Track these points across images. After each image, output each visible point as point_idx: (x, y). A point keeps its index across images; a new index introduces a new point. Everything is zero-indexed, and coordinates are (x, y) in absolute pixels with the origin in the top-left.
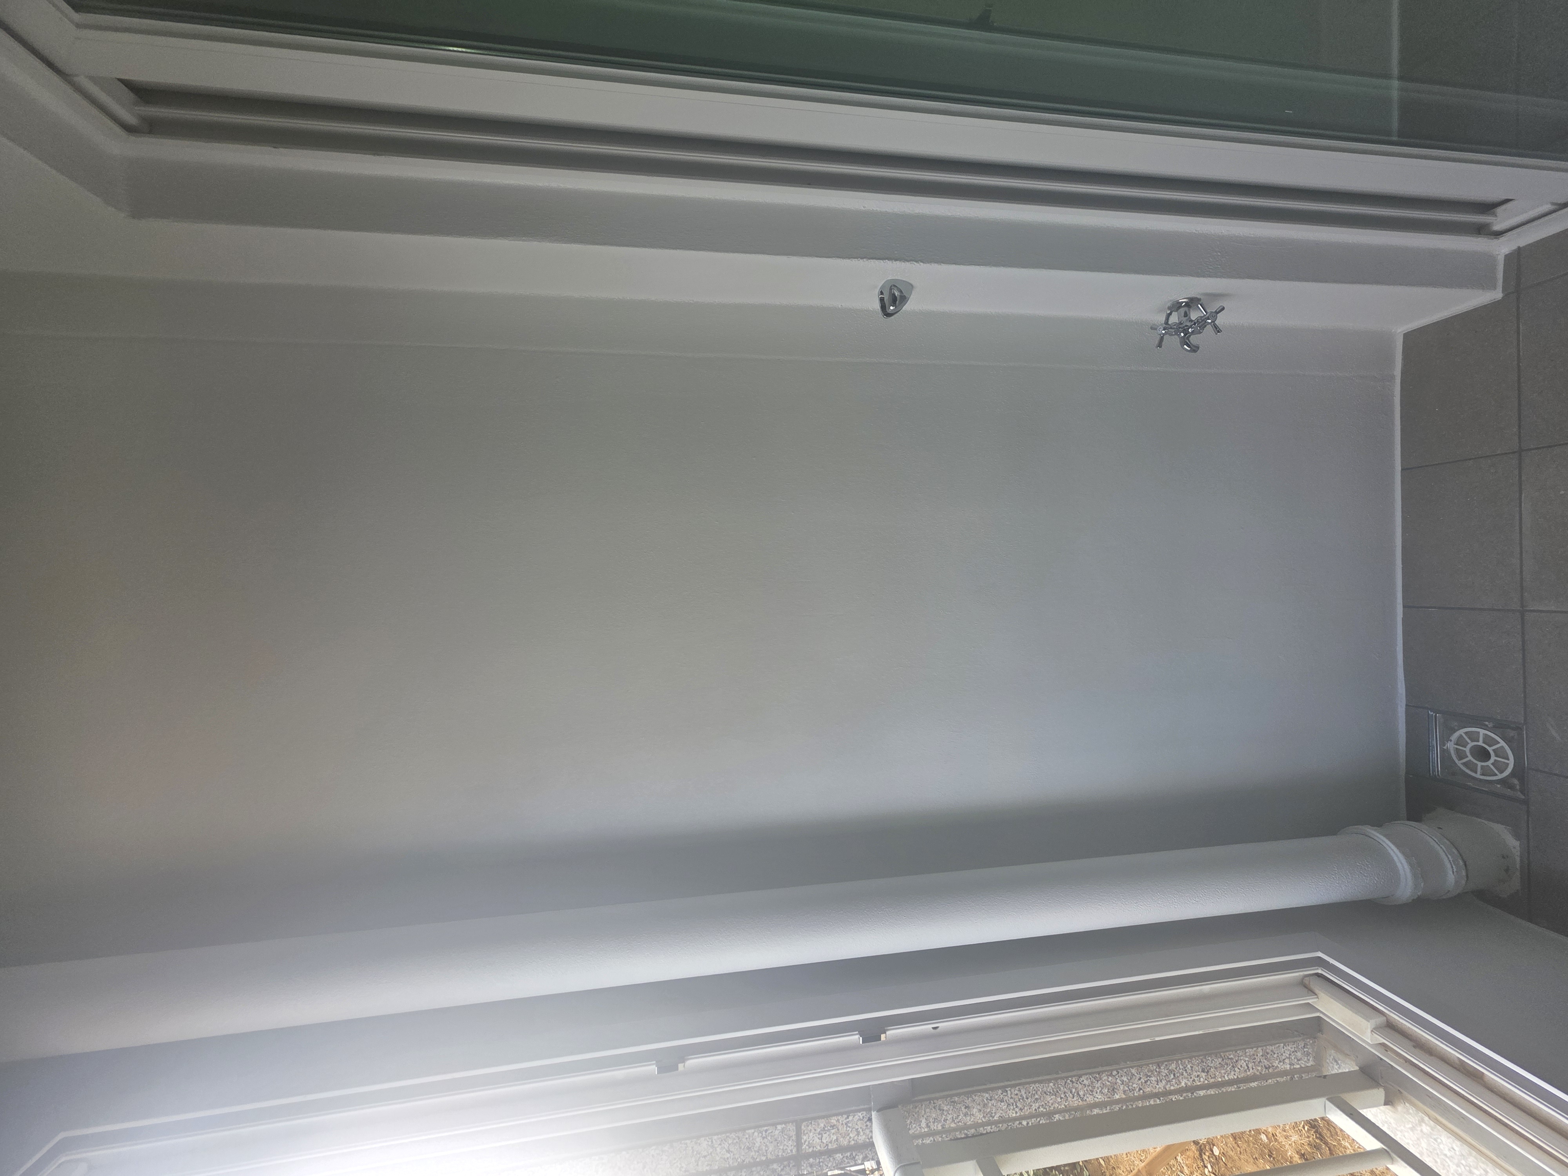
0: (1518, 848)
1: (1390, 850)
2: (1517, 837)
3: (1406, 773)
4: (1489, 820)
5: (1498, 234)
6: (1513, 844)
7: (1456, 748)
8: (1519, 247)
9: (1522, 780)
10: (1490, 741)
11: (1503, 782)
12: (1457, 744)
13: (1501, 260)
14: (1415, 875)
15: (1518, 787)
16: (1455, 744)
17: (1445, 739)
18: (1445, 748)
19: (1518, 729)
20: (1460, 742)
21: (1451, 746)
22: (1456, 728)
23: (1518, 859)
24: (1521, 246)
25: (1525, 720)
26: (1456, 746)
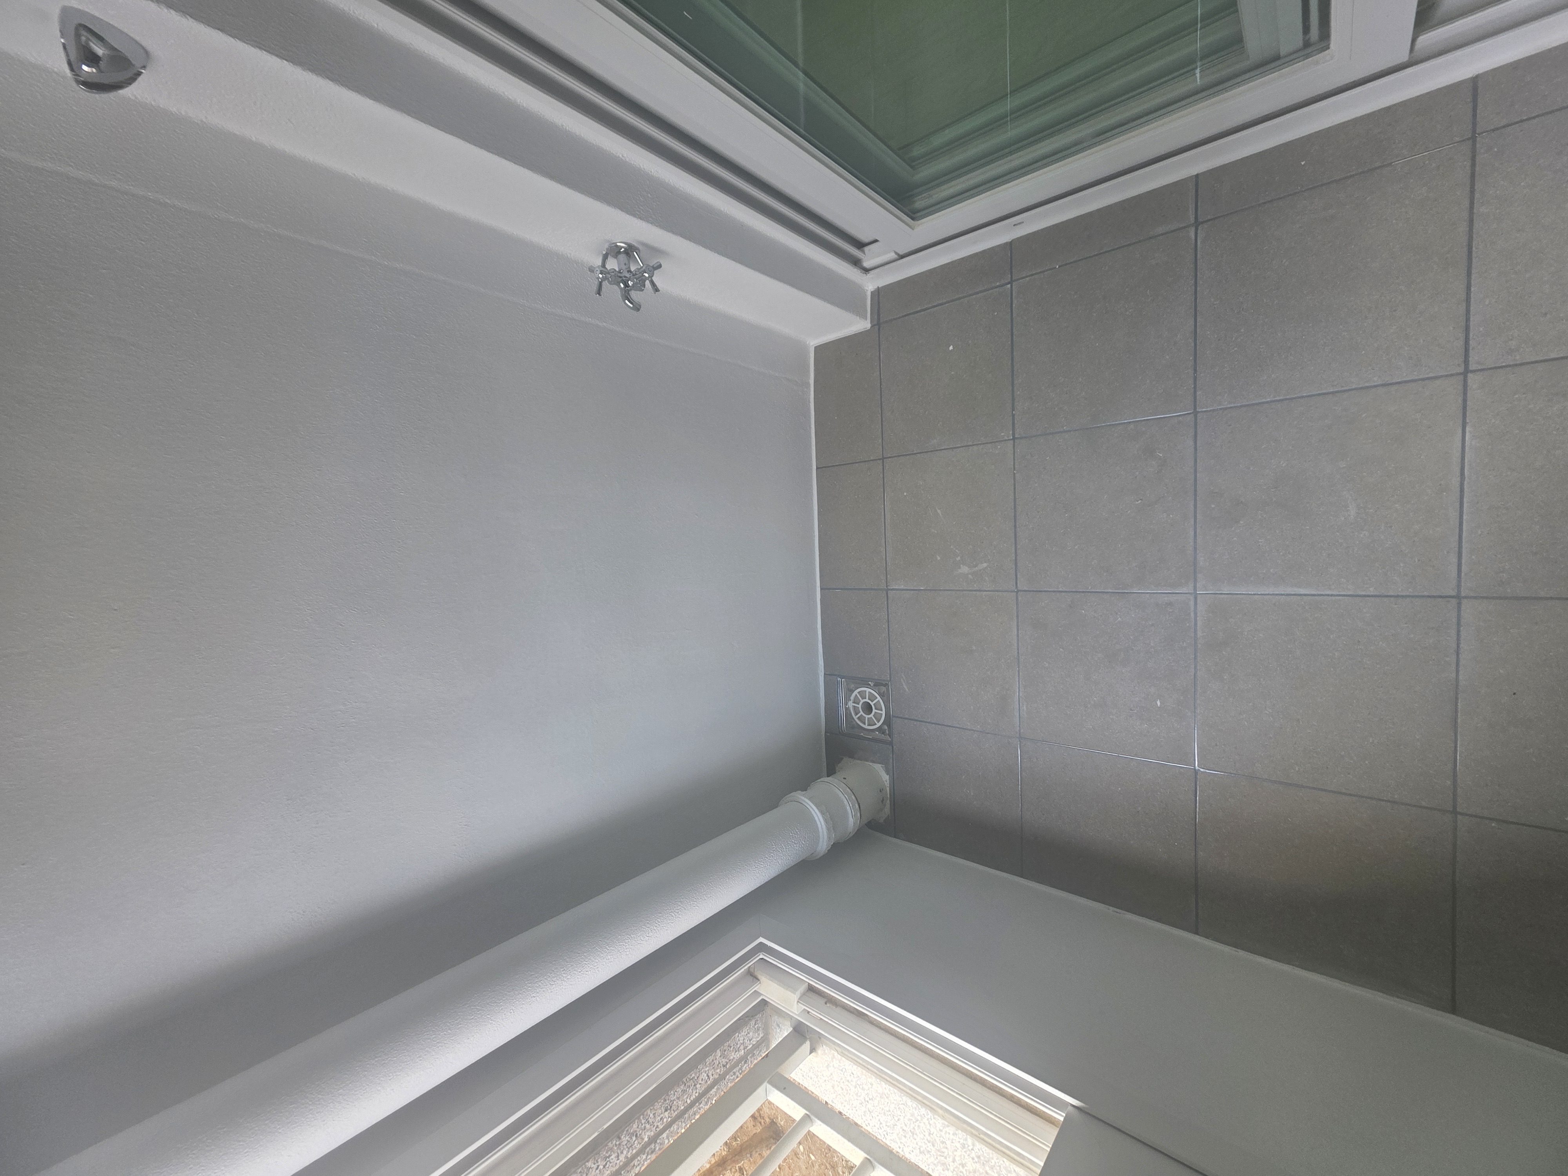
0: (888, 781)
1: (813, 812)
2: (888, 773)
3: (825, 732)
4: (873, 762)
5: (866, 271)
6: (886, 778)
7: (854, 706)
8: (878, 287)
9: (889, 726)
10: (872, 698)
11: (879, 729)
12: (854, 702)
13: (869, 294)
14: (828, 829)
15: (887, 732)
16: (853, 703)
17: (848, 699)
18: (847, 706)
19: (886, 685)
20: (856, 701)
21: (851, 704)
22: (854, 689)
23: (888, 789)
24: (880, 287)
25: (890, 678)
26: (854, 704)
